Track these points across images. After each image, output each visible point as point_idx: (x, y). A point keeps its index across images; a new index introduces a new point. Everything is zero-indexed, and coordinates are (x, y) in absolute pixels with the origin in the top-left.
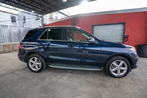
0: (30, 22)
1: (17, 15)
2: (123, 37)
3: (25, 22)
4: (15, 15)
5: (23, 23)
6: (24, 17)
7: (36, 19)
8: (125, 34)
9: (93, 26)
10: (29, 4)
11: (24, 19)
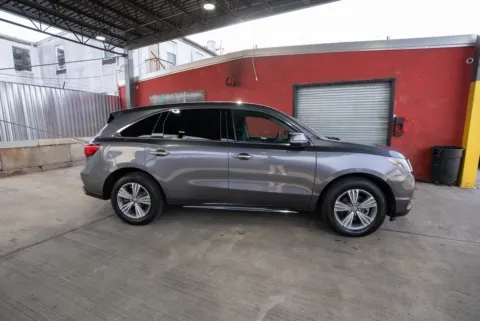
0: (82, 70)
1: (35, 45)
2: (389, 124)
3: (64, 71)
4: (29, 44)
5: (58, 72)
6: (62, 52)
7: (104, 62)
8: (395, 116)
9: (297, 88)
10: (85, 14)
11: (62, 62)
